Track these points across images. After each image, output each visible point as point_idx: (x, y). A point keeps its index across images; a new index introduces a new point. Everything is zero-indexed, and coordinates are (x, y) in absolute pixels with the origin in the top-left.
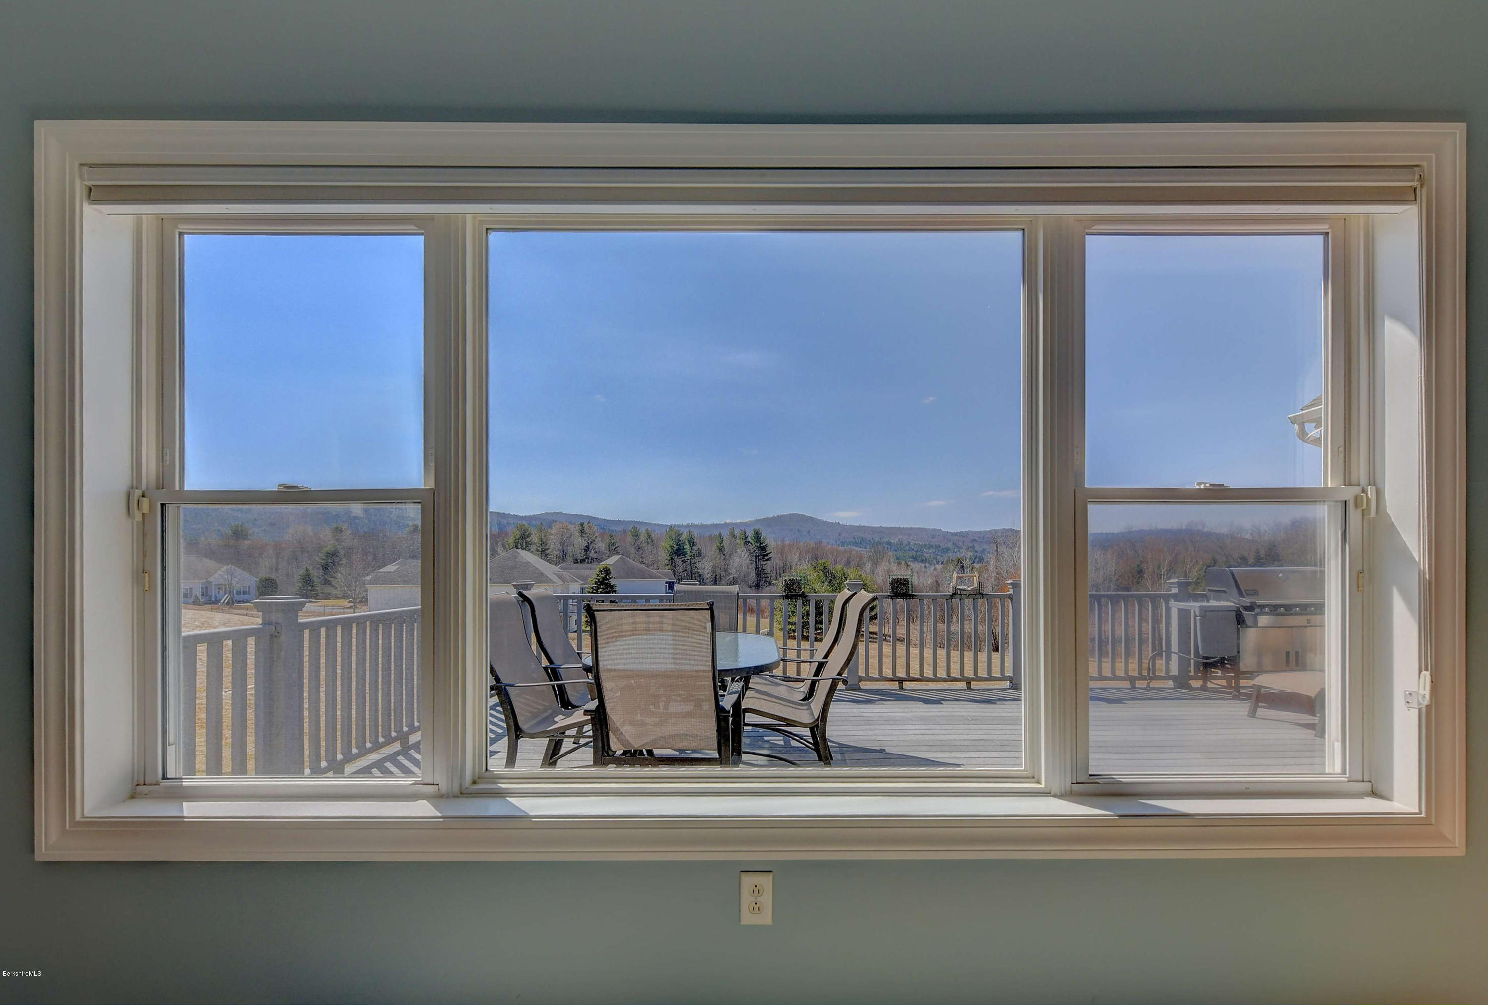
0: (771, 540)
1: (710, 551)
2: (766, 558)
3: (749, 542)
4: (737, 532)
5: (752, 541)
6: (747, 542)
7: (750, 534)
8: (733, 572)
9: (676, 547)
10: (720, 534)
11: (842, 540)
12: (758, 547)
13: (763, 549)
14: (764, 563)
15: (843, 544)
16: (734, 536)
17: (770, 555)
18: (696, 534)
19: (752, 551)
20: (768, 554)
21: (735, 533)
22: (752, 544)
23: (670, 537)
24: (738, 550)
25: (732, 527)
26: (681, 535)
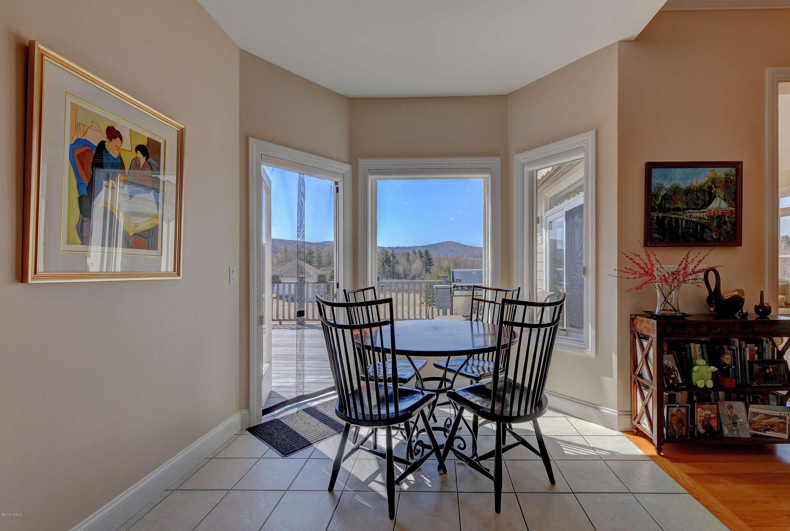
0: (434, 255)
1: (403, 261)
2: (431, 264)
3: (423, 256)
4: (417, 251)
5: (424, 256)
6: (421, 256)
7: (423, 251)
8: (414, 272)
9: (385, 259)
10: (408, 252)
11: (474, 255)
12: (427, 259)
13: (430, 259)
14: (430, 267)
15: (474, 257)
16: (415, 253)
17: (433, 263)
18: (396, 252)
19: (424, 261)
20: (432, 262)
21: (416, 251)
22: (424, 257)
23: (383, 253)
24: (417, 260)
25: (414, 248)
26: (388, 252)
